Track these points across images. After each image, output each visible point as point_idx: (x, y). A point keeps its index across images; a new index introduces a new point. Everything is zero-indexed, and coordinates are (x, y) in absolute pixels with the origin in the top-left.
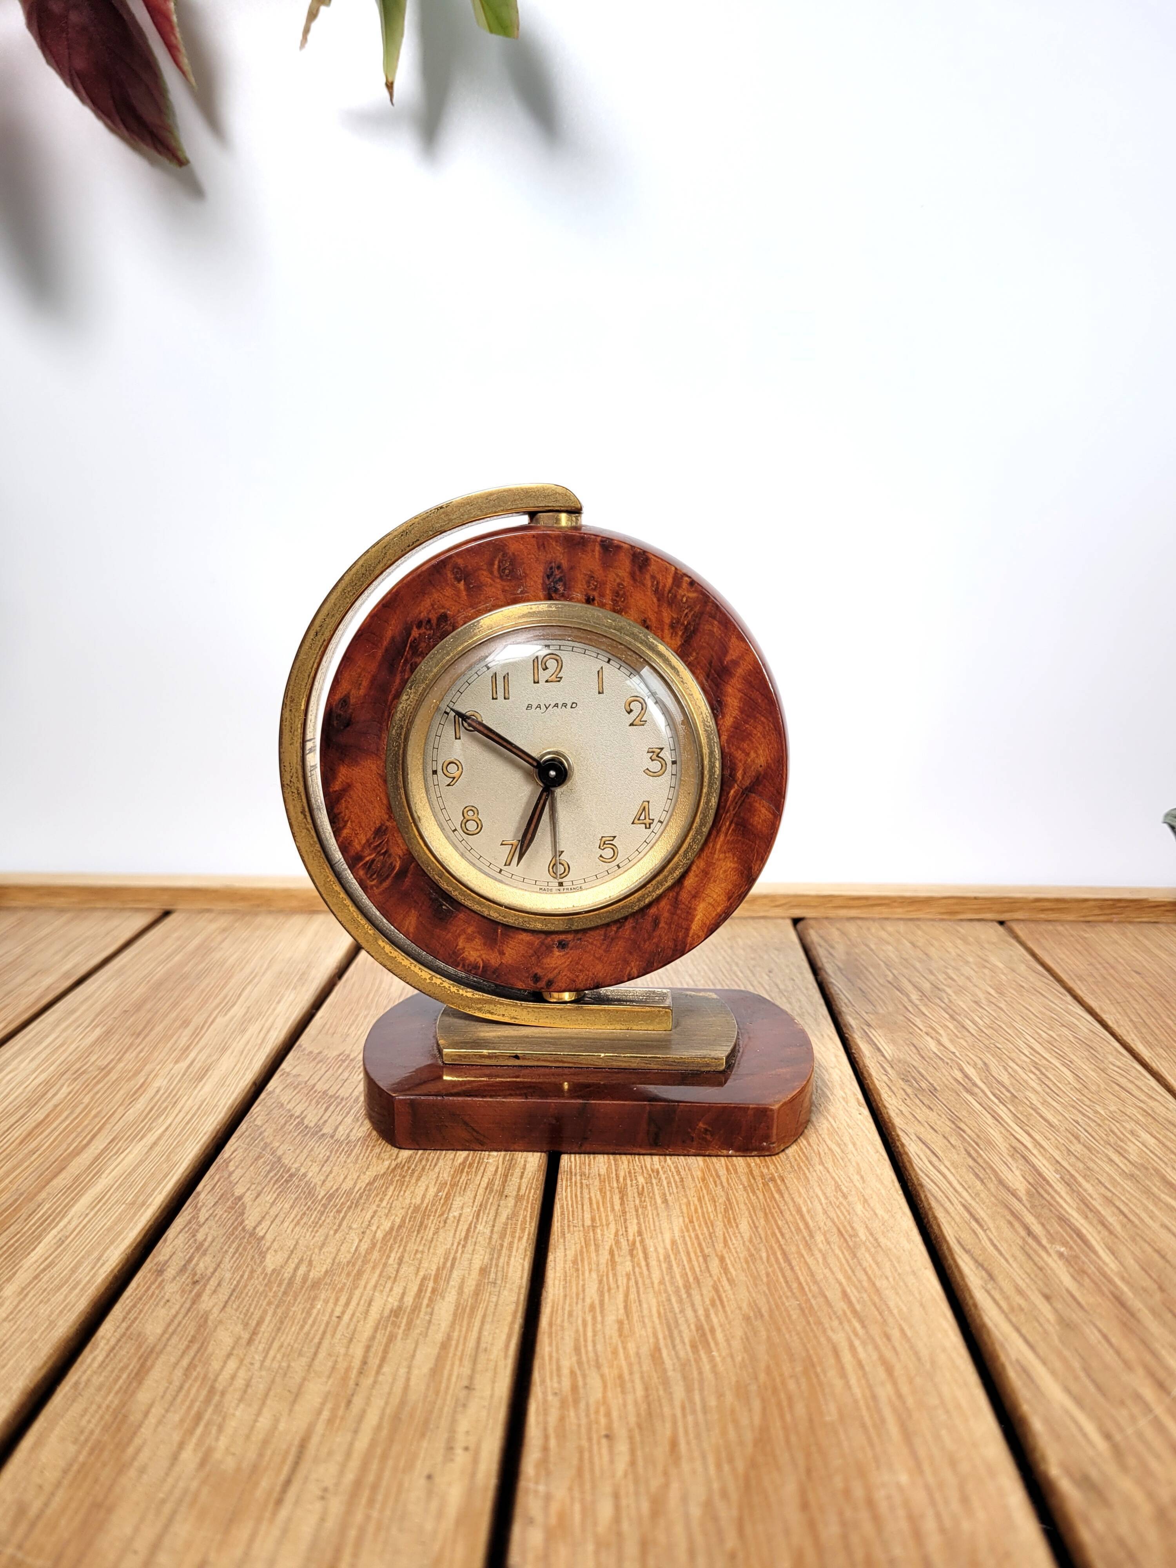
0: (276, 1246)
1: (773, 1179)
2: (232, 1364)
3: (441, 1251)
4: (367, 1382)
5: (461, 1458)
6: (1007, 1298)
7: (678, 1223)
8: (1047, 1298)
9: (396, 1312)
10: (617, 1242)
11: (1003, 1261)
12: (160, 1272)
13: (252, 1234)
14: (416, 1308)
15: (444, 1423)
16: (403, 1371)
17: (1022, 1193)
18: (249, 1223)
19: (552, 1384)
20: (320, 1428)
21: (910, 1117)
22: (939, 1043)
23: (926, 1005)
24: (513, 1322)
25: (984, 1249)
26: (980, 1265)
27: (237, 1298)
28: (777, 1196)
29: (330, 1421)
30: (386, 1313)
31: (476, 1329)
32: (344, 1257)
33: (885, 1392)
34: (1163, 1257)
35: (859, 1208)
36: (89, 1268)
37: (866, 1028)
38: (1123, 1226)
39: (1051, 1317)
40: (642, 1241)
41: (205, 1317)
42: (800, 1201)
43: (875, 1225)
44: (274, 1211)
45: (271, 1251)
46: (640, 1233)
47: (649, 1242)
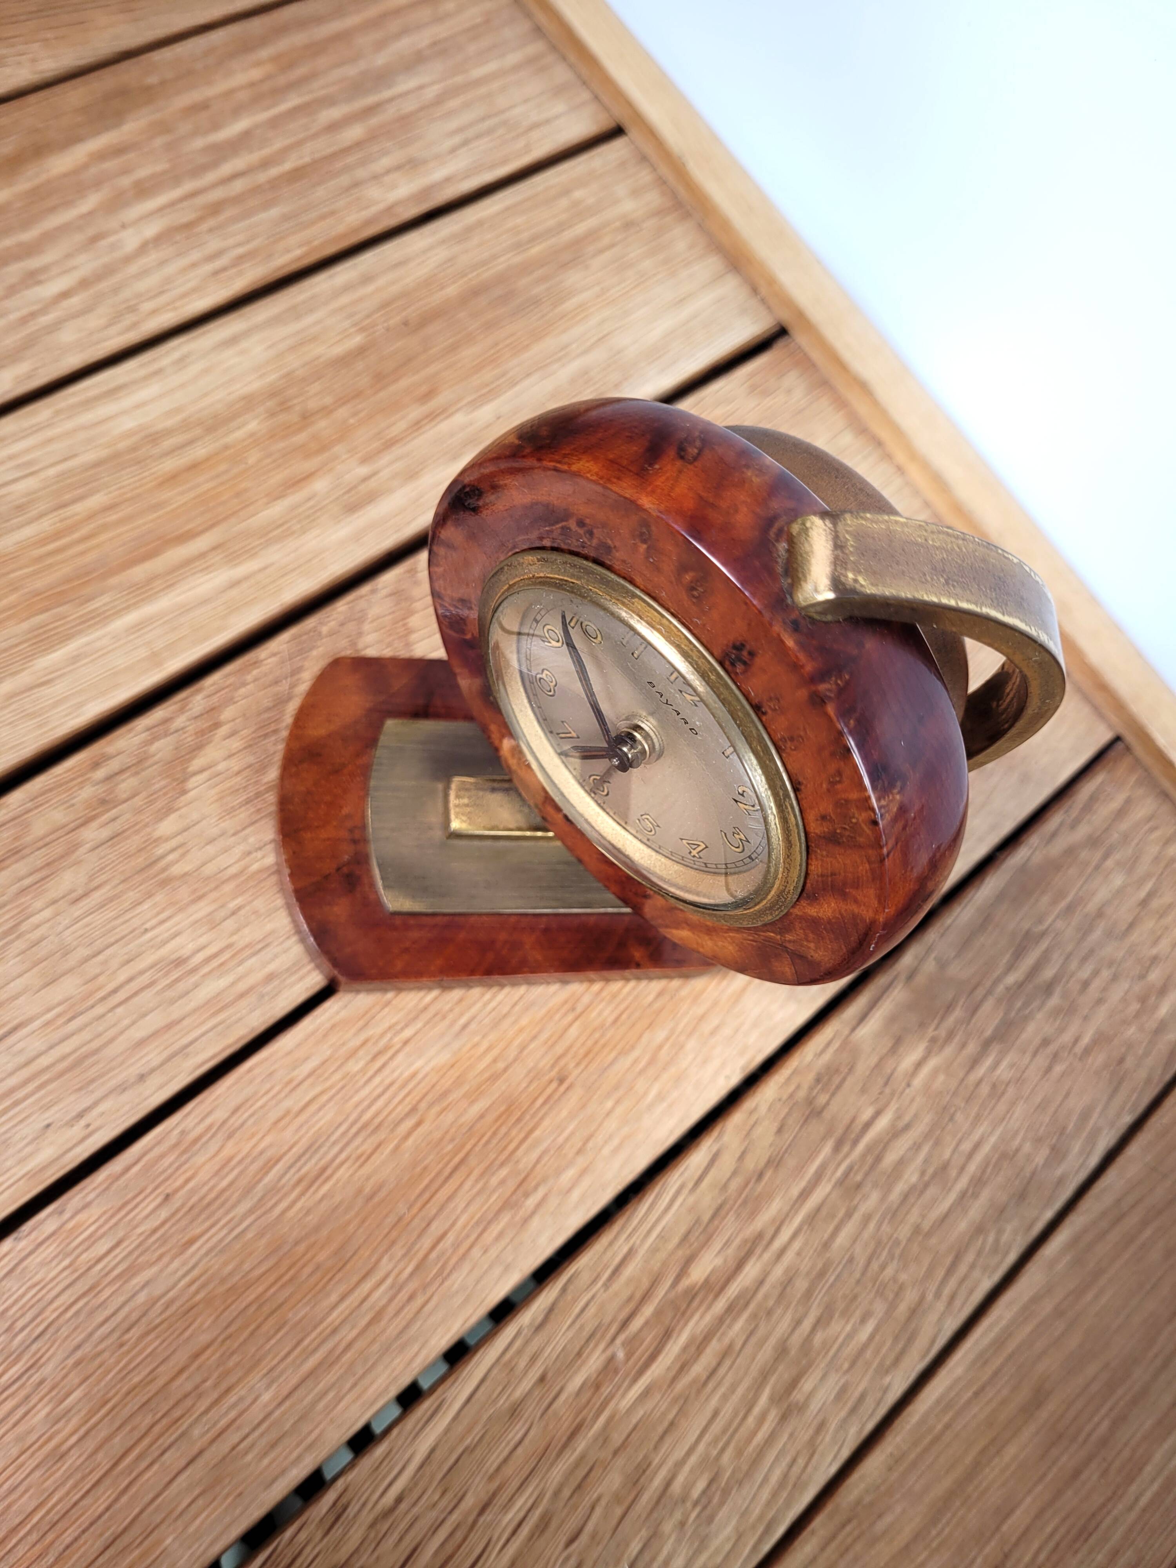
0: (183, 810)
1: (561, 1081)
2: (47, 913)
3: (269, 927)
4: (99, 1010)
5: (77, 1130)
6: (519, 1352)
7: (444, 1057)
8: (542, 1379)
9: (179, 962)
10: (382, 1035)
11: (568, 1323)
12: (96, 765)
13: (185, 780)
14: (194, 970)
15: (98, 1094)
16: (126, 1022)
17: (685, 1283)
18: (197, 764)
19: (190, 1122)
20: (37, 1023)
21: (751, 1122)
22: (919, 1065)
23: (999, 1001)
24: (229, 1046)
25: (575, 1300)
26: (551, 1310)
27: (113, 846)
28: (540, 1101)
29: (48, 1023)
30: (173, 957)
31: (204, 1028)
32: (209, 869)
33: (347, 1334)
34: (666, 1432)
35: (570, 1174)
36: (64, 713)
37: (903, 977)
38: (694, 1381)
39: (518, 1393)
40: (397, 1052)
41: (76, 846)
42: (546, 1123)
43: (553, 1202)
44: (221, 767)
45: (178, 813)
46: (406, 1042)
47: (400, 1057)
